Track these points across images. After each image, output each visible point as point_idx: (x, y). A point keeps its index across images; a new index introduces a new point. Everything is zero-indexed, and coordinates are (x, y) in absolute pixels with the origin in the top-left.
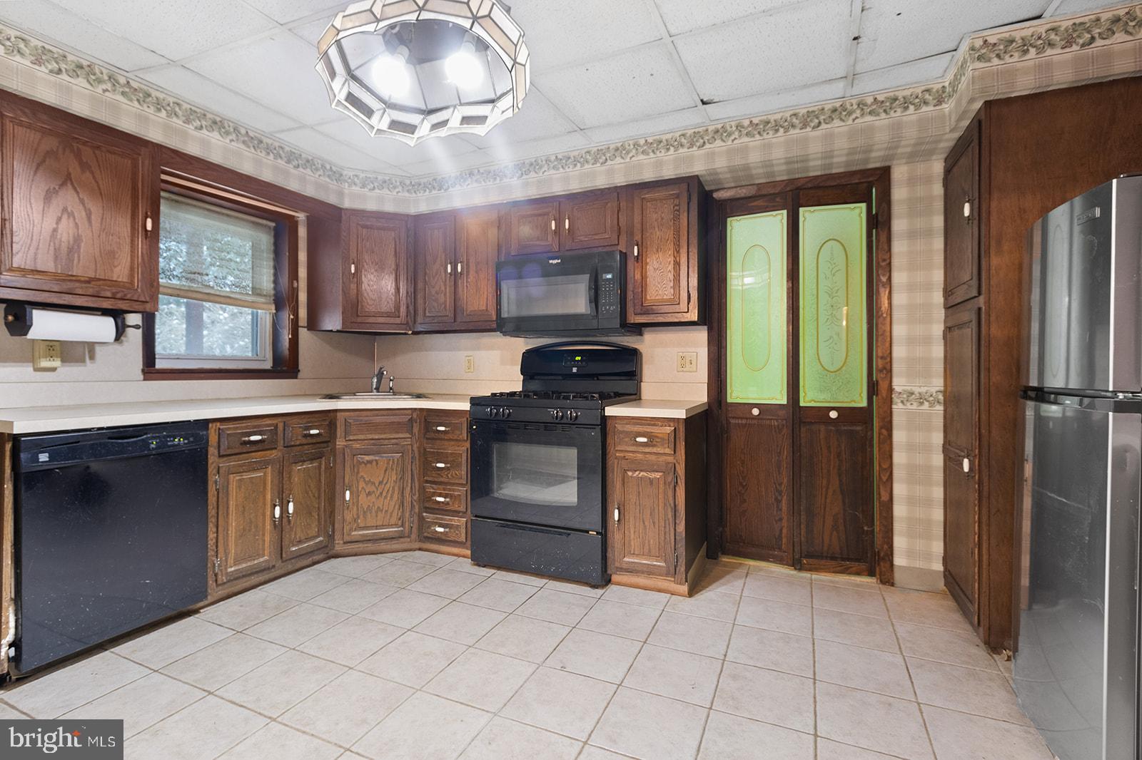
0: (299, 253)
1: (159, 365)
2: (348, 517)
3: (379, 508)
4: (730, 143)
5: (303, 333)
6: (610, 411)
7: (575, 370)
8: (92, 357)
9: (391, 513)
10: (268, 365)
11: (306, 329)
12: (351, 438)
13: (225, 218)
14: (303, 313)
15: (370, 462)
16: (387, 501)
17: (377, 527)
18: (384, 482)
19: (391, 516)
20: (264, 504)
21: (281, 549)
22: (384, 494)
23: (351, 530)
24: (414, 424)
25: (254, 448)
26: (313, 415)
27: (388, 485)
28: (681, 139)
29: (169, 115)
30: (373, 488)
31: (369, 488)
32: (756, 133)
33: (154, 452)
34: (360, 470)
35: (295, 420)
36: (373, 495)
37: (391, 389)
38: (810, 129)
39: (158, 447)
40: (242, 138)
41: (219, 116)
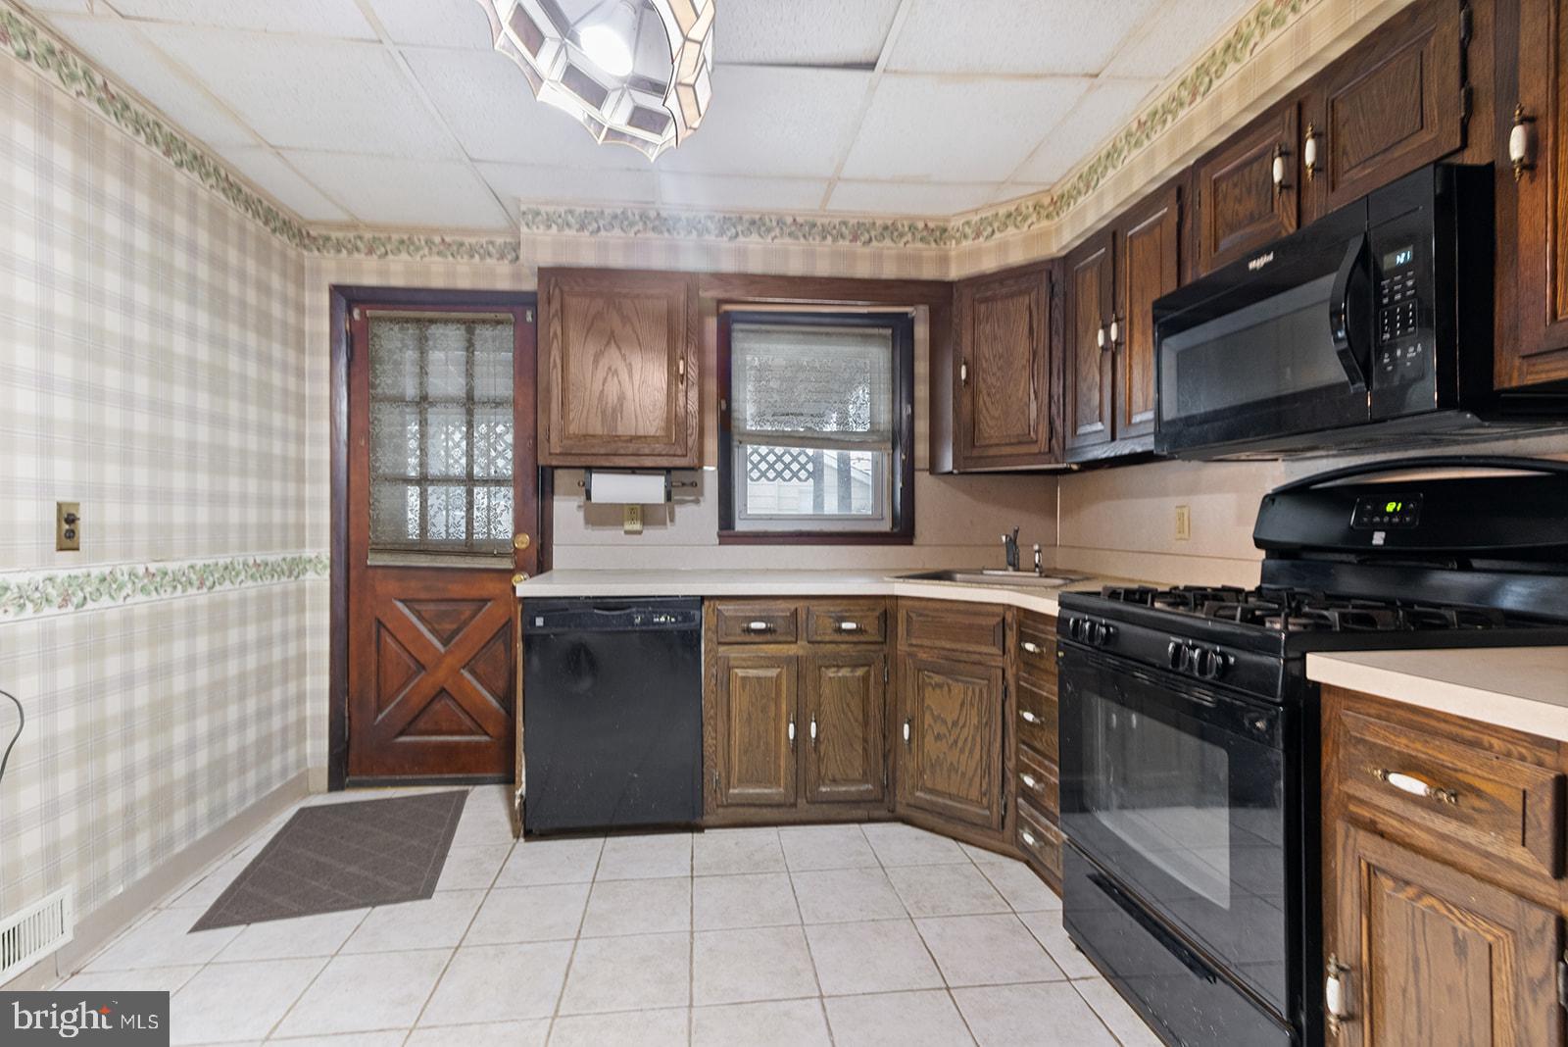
0: (916, 364)
1: (740, 526)
2: (912, 765)
3: (951, 764)
5: (923, 480)
6: (1322, 667)
7: (1378, 538)
8: (672, 520)
9: (971, 780)
10: (886, 526)
11: (928, 473)
12: (914, 642)
14: (922, 450)
15: (939, 686)
16: (964, 758)
17: (951, 796)
18: (961, 724)
19: (970, 785)
20: (778, 716)
21: (800, 784)
22: (960, 744)
23: (915, 787)
24: (1008, 632)
25: (757, 639)
26: (861, 602)
27: (966, 730)
29: (700, 235)
30: (943, 730)
31: (939, 728)
33: (637, 629)
34: (927, 695)
35: (825, 606)
36: (944, 741)
37: (1037, 566)
39: (643, 623)
40: (788, 231)
41: (758, 213)
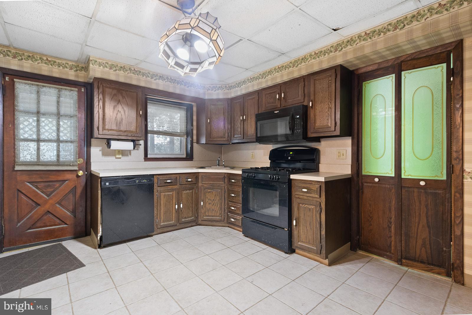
0: (194, 117)
1: (149, 156)
2: (203, 211)
3: (213, 209)
4: (355, 45)
5: (195, 145)
6: (292, 177)
7: (289, 158)
8: (130, 154)
9: (217, 212)
10: (184, 156)
11: (196, 143)
12: (203, 183)
13: (170, 107)
14: (195, 138)
15: (210, 192)
16: (215, 207)
17: (212, 216)
18: (215, 200)
19: (217, 213)
20: (173, 204)
21: (178, 219)
22: (215, 204)
23: (204, 216)
24: (226, 179)
25: (169, 185)
26: (191, 174)
27: (216, 201)
28: (331, 49)
29: (146, 77)
30: (211, 202)
31: (210, 202)
32: (368, 38)
33: (137, 184)
34: (207, 195)
35: (184, 175)
36: (211, 204)
37: (223, 165)
38: (399, 30)
39: (138, 183)
40: (169, 81)
41: (162, 74)
